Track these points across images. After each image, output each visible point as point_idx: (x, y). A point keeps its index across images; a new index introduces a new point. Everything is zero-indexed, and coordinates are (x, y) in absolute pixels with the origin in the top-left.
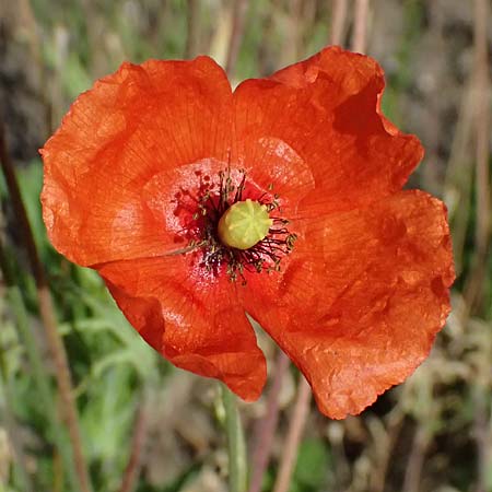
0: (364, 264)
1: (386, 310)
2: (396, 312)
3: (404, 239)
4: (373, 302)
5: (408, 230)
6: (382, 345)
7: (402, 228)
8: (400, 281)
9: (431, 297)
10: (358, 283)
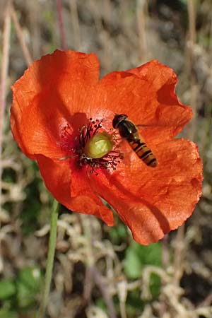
0: (152, 174)
1: (167, 194)
2: (173, 194)
3: (175, 161)
4: (159, 191)
5: (178, 156)
6: (167, 209)
7: (174, 155)
8: (173, 180)
9: (191, 187)
10: (150, 183)
